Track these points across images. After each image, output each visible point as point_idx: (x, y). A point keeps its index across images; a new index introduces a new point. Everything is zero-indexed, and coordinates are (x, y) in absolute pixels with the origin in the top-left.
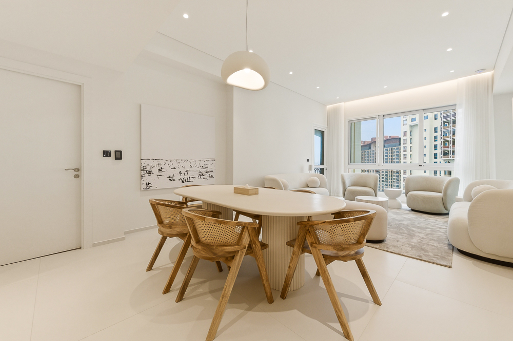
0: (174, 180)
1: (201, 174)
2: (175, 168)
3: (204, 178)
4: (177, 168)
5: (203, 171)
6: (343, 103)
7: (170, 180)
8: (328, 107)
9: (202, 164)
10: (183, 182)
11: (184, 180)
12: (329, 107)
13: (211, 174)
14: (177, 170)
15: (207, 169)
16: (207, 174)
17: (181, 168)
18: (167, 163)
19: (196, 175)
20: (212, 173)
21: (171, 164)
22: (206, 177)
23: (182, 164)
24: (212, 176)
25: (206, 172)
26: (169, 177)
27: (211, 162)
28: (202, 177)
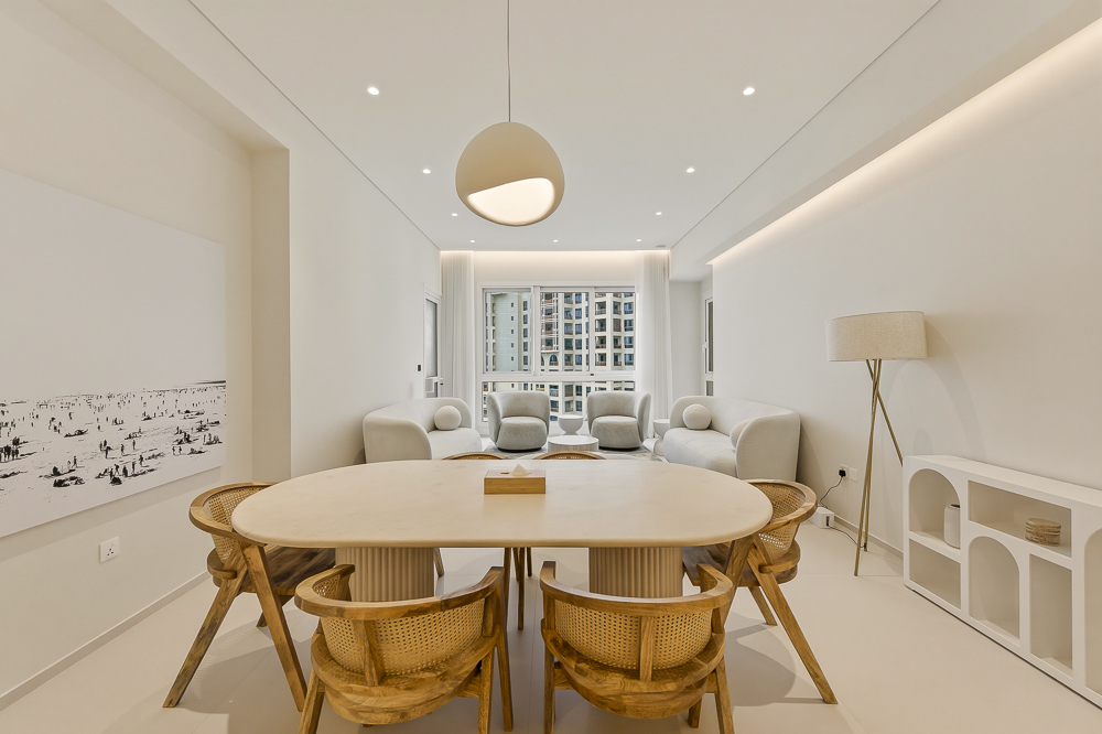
0: (79, 481)
1: (182, 437)
2: (81, 433)
3: (193, 452)
4: (92, 430)
5: (189, 425)
6: (472, 252)
7: (59, 484)
8: (442, 253)
9: (186, 402)
10: (116, 481)
11: (119, 474)
12: (444, 253)
13: (214, 431)
14: (93, 439)
15: (200, 418)
16: (201, 434)
17: (108, 428)
18: (46, 414)
19: (165, 444)
20: (216, 427)
21: (61, 416)
22: (196, 446)
23: (112, 411)
24: (217, 441)
25: (200, 430)
26: (56, 472)
27: (214, 392)
28: (186, 447)
